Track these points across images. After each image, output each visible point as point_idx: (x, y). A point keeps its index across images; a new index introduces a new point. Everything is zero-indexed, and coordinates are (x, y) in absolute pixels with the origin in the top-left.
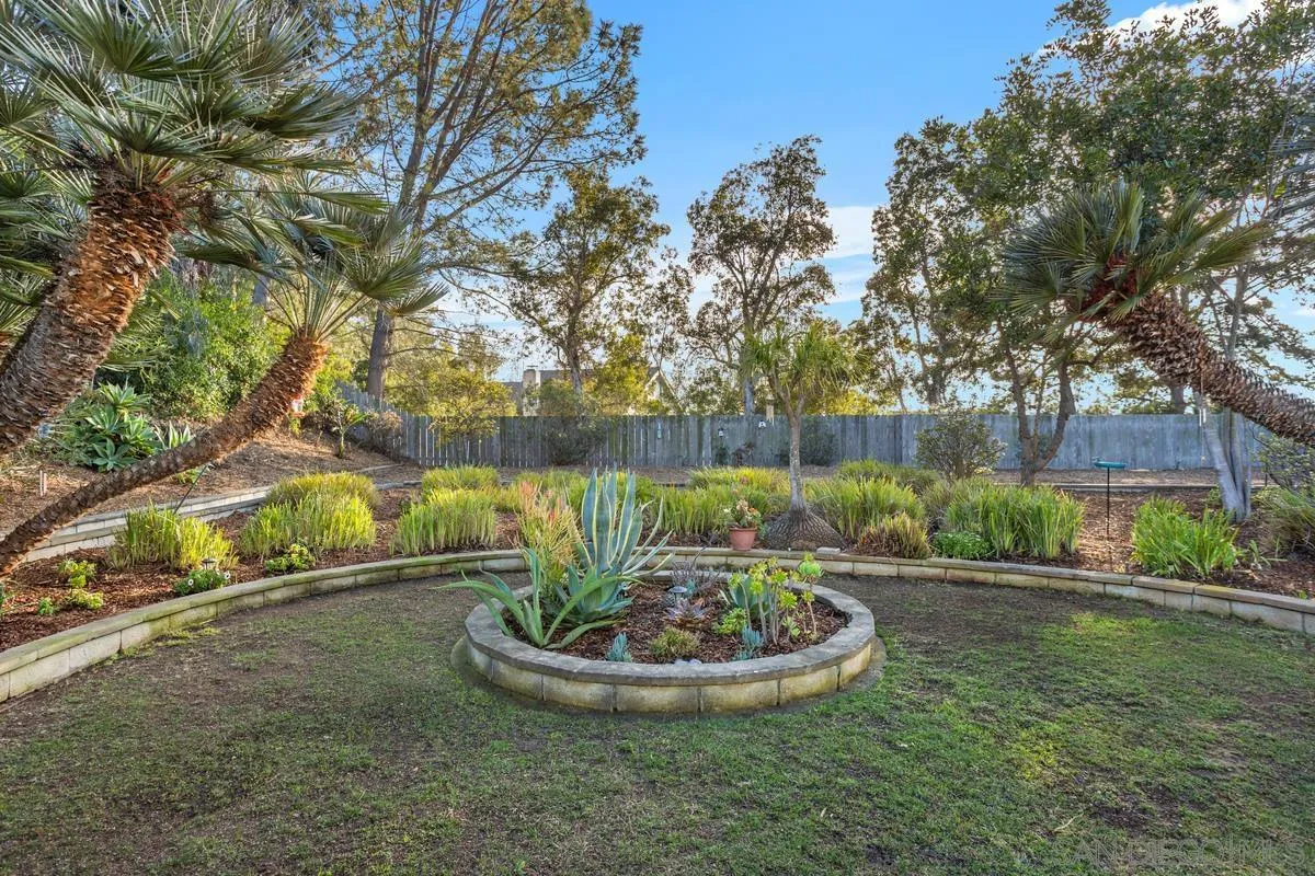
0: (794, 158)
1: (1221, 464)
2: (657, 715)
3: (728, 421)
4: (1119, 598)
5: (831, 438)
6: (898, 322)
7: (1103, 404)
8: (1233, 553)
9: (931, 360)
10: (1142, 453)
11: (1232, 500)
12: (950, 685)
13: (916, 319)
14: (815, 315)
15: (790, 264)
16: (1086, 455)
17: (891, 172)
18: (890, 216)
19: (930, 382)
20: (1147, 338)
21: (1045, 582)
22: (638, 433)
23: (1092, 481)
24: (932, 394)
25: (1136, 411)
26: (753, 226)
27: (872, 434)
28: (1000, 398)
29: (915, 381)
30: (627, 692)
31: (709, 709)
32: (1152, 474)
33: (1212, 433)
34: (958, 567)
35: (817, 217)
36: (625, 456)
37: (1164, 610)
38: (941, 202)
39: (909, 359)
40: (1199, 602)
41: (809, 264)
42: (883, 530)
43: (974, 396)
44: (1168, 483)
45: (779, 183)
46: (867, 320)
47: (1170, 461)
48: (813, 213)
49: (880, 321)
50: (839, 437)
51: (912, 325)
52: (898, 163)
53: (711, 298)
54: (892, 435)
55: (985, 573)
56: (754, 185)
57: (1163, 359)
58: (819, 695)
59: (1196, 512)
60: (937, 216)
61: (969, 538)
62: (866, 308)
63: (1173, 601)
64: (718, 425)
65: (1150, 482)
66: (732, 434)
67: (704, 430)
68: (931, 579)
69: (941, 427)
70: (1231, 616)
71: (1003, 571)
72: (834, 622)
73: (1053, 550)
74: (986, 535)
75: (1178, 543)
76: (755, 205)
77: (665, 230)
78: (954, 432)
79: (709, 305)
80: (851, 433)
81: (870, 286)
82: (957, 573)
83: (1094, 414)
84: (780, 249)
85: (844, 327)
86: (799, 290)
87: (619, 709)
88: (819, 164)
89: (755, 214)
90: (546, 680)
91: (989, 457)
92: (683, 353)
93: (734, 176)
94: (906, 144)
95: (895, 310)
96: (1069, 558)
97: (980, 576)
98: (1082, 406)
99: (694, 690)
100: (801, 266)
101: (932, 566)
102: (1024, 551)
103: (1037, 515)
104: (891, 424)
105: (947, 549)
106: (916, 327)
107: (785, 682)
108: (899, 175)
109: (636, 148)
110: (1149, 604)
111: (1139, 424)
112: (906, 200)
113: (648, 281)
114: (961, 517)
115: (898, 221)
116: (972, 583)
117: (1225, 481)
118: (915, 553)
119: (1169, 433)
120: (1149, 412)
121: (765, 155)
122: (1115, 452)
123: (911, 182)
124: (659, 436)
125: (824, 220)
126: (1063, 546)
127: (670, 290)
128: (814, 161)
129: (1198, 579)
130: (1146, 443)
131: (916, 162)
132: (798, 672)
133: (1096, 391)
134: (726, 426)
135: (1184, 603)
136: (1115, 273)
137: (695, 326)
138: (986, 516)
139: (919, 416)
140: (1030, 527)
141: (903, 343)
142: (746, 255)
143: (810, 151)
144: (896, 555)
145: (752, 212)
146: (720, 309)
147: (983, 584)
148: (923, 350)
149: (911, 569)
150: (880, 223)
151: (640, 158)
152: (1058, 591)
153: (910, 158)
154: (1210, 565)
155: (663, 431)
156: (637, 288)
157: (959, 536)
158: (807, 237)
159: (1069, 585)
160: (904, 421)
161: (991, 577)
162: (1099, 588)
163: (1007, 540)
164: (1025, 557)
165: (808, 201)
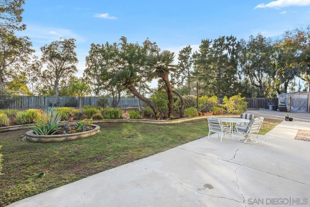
0: (69, 42)
1: (139, 105)
2: (74, 140)
3: (52, 98)
4: (127, 122)
5: (77, 101)
6: (90, 79)
7: (124, 96)
8: (139, 115)
9: (97, 87)
10: (130, 104)
11: (140, 109)
12: (110, 132)
13: (94, 79)
14: (73, 76)
15: (67, 64)
16: (122, 104)
17: (90, 50)
18: (89, 58)
19: (96, 91)
20: (131, 89)
21: (119, 121)
22: (26, 100)
23: (123, 108)
24: (97, 93)
25: (129, 97)
26: (58, 55)
27: (85, 100)
28: (108, 94)
29: (94, 90)
30: (69, 138)
31: (81, 138)
32: (131, 107)
33: (138, 101)
34: (107, 120)
35: (74, 55)
36: (21, 106)
37: (132, 122)
38: (99, 57)
39: (92, 86)
40: (136, 121)
41: (72, 65)
42: (96, 116)
43: (104, 94)
44: (133, 108)
45: (65, 46)
46: (84, 78)
47: (133, 105)
48: (73, 55)
49: (86, 78)
50: (78, 101)
51: (93, 80)
52: (91, 48)
53: (47, 69)
54: (89, 101)
55: (111, 121)
56: (60, 46)
57: (132, 92)
58: (95, 135)
59: (136, 111)
60: (98, 60)
61: (108, 116)
62: (84, 75)
63: (133, 121)
64: (49, 98)
65: (131, 108)
66: (53, 100)
67: (46, 99)
68: (103, 122)
69: (101, 100)
70: (139, 122)
71: (113, 120)
72: (94, 127)
73: (119, 117)
74: (111, 116)
75: (134, 115)
76: (60, 50)
77: (34, 51)
78: (103, 100)
79: (46, 70)
80: (81, 100)
81: (85, 71)
82: (107, 121)
83: (123, 97)
84: (65, 61)
85: (79, 79)
86: (69, 70)
87: (68, 140)
88: (75, 45)
89: (60, 52)
90: (54, 139)
91: (108, 105)
92: (39, 81)
93: (55, 43)
94: (93, 45)
95: (90, 76)
96: (121, 118)
97: (110, 121)
98: (121, 96)
99: (79, 136)
100: (70, 65)
101: (103, 121)
102: (116, 117)
103: (117, 112)
104: (89, 98)
105: (106, 118)
106: (94, 80)
107: (91, 133)
108: (91, 51)
109: (23, 27)
110: (131, 122)
111: (129, 99)
112: (92, 55)
113: (28, 63)
114: (106, 113)
115: (91, 59)
116: (109, 122)
117: (139, 107)
118: (101, 119)
119: (133, 100)
120: (131, 97)
121: (63, 40)
122: (126, 103)
123: (93, 52)
124: (33, 101)
125: (75, 57)
126: (121, 116)
127: (35, 66)
128: (74, 44)
129: (136, 119)
130: (130, 102)
131: (94, 49)
132: (93, 132)
133: (123, 94)
134: (51, 99)
135: (134, 121)
136: (128, 81)
137: (43, 75)
138: (110, 113)
139: (94, 97)
140: (117, 114)
141: (91, 83)
142: (56, 61)
143: (73, 42)
144: (98, 119)
145: (59, 52)
146: (49, 72)
147: (111, 122)
148: (95, 85)
149: (100, 121)
150: (87, 59)
151: (24, 30)
152: (120, 122)
153: (94, 48)
154: (137, 117)
155: (34, 100)
156: (25, 64)
157: (107, 116)
158: (72, 59)
159: (122, 121)
160: (92, 98)
161: (112, 121)
162: (125, 121)
163: (113, 116)
164: (116, 118)
165: (72, 52)
